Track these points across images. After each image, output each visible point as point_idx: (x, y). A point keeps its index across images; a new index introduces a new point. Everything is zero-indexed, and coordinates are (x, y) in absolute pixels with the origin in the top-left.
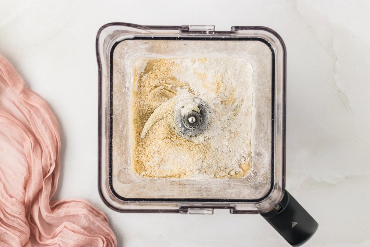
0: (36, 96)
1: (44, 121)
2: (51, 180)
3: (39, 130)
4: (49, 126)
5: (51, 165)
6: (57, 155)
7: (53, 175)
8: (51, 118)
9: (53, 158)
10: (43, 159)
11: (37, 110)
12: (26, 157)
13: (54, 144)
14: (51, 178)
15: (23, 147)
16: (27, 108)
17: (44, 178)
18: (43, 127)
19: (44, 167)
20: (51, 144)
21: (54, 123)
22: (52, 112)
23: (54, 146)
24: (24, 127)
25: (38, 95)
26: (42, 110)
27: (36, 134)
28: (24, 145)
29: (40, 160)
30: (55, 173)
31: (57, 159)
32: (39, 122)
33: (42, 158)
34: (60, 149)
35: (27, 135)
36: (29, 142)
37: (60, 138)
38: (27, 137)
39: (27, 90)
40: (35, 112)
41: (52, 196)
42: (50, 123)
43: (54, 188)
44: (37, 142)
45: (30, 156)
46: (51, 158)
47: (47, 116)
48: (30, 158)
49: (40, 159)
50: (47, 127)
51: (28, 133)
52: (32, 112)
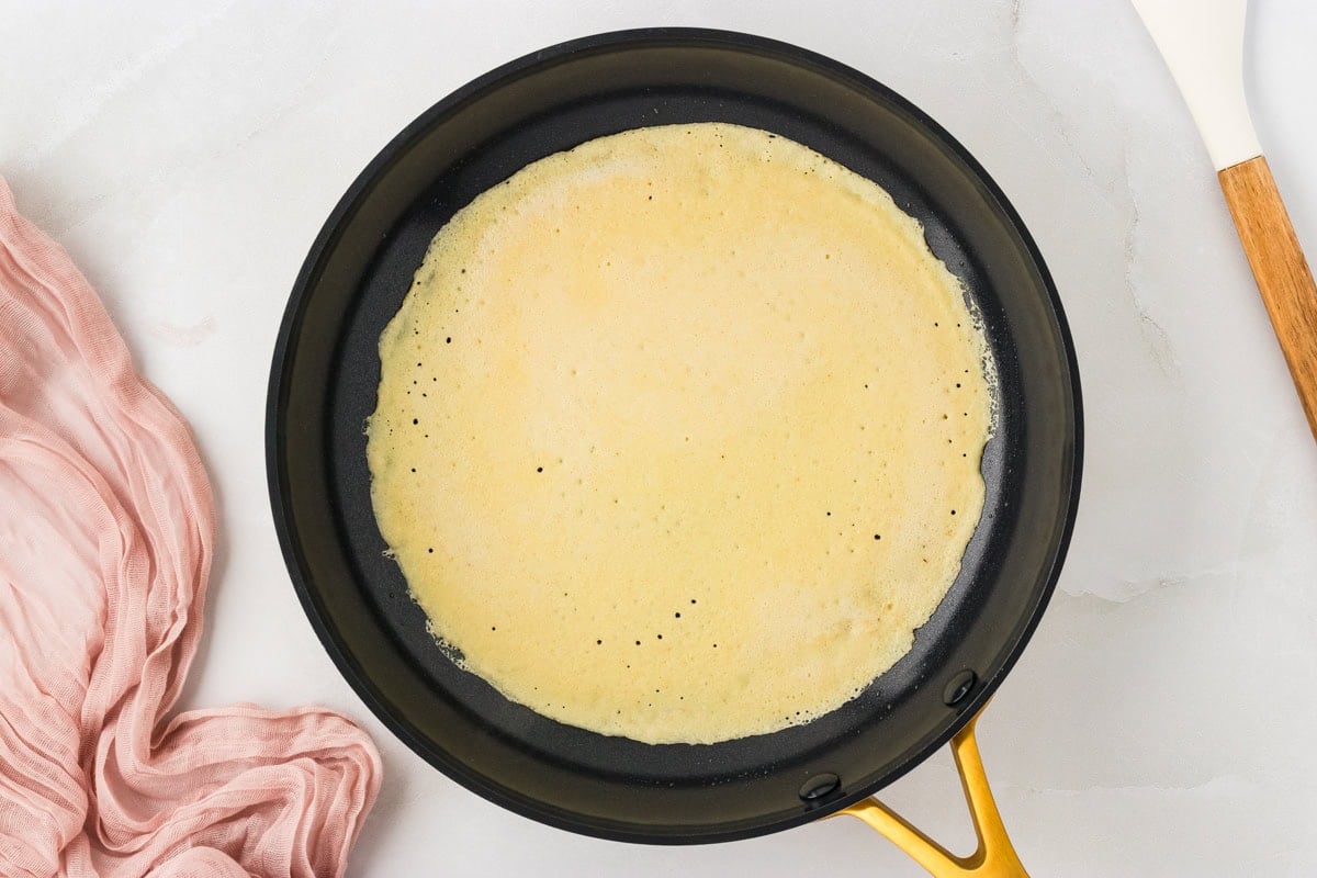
0: (159, 403)
1: (169, 481)
2: (170, 665)
3: (151, 503)
4: (184, 497)
5: (174, 617)
6: (195, 592)
7: (177, 651)
8: (194, 477)
9: (184, 598)
10: (151, 594)
11: (152, 444)
12: (102, 579)
13: (192, 554)
14: (169, 659)
15: (97, 545)
16: (125, 435)
17: (148, 653)
18: (165, 498)
19: (151, 621)
20: (183, 554)
21: (199, 490)
22: (197, 459)
23: (192, 562)
24: (108, 491)
25: (165, 400)
26: (171, 450)
27: (141, 516)
28: (101, 543)
29: (144, 599)
30: (185, 645)
31: (194, 601)
32: (155, 482)
33: (149, 591)
34: (207, 574)
35: (114, 515)
36: (116, 534)
37: (213, 539)
38: (113, 518)
39: (135, 380)
40: (148, 451)
41: (163, 714)
42: (187, 488)
43: (172, 689)
44: (142, 539)
45: (115, 577)
46: (176, 595)
47: (180, 468)
48: (116, 584)
49: (145, 593)
50: (178, 500)
51: (119, 506)
52: (140, 449)
